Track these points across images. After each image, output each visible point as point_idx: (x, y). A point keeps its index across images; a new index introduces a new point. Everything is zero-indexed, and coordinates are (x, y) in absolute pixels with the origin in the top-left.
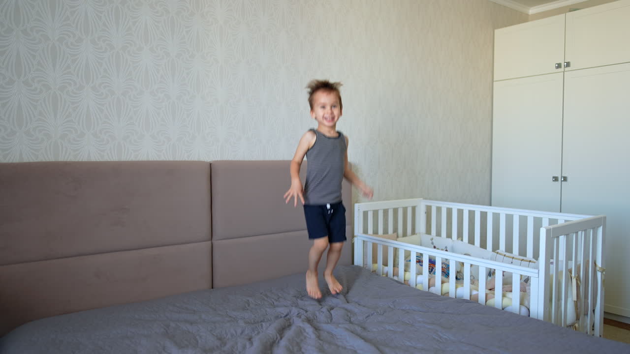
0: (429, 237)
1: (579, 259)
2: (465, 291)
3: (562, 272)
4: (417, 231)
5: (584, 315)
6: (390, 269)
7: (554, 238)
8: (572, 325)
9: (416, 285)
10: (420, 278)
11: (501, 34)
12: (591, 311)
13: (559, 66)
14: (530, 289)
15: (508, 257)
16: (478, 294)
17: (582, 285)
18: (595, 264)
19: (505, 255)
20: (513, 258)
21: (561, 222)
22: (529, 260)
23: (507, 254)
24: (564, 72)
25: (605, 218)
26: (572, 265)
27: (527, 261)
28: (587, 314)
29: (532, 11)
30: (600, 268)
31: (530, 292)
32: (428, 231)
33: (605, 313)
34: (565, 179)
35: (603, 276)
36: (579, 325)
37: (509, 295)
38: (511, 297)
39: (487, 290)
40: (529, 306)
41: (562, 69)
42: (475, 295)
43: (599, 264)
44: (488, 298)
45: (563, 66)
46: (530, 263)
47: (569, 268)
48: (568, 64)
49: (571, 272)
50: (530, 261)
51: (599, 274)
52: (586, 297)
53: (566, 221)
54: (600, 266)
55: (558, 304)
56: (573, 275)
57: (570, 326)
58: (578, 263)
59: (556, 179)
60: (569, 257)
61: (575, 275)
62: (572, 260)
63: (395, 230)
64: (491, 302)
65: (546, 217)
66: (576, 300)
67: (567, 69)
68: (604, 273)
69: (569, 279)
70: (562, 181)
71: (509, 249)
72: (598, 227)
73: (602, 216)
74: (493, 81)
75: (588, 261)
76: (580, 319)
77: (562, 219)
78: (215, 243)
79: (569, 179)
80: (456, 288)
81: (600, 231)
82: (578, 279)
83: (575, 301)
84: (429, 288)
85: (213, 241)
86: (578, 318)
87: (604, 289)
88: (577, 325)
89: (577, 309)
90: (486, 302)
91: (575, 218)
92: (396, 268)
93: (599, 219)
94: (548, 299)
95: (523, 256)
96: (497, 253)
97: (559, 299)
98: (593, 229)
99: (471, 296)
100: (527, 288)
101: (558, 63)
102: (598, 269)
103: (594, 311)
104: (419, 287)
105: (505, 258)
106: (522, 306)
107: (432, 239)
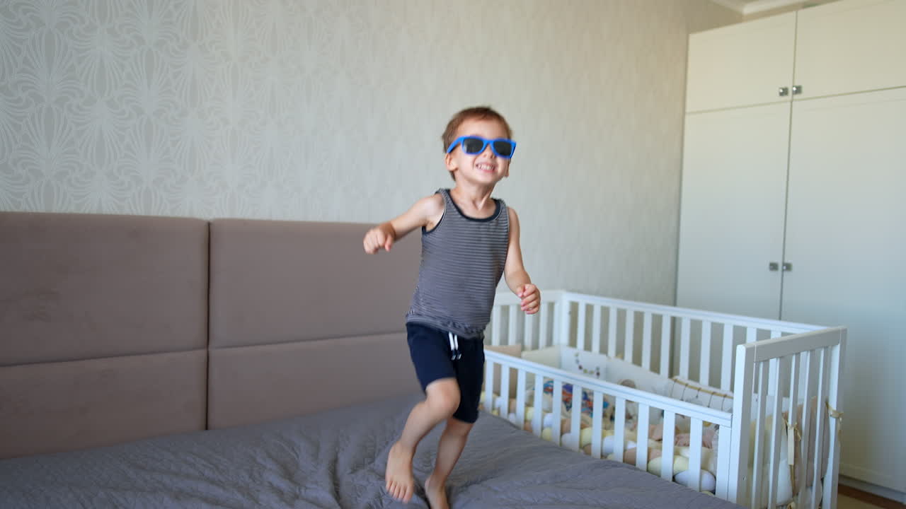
0: (572, 351)
1: (799, 396)
2: (616, 442)
3: (771, 416)
4: (555, 341)
5: (807, 487)
6: (503, 401)
7: (760, 362)
8: (786, 504)
9: (542, 429)
10: (548, 418)
11: (697, 41)
12: (817, 481)
13: (785, 92)
14: (717, 445)
15: (692, 387)
16: (635, 449)
17: (805, 438)
18: (826, 404)
19: (687, 385)
20: (699, 390)
21: (776, 336)
22: (724, 393)
23: (691, 383)
24: (791, 102)
25: (845, 331)
26: (789, 405)
27: (720, 395)
28: (812, 486)
29: (748, 9)
30: (834, 411)
31: (717, 450)
32: (573, 342)
33: (841, 476)
34: (788, 267)
35: (839, 424)
36: (797, 504)
37: (684, 451)
38: (687, 455)
39: (652, 441)
40: (716, 472)
41: (788, 98)
42: (630, 450)
43: (833, 405)
44: (652, 456)
45: (790, 93)
46: (726, 399)
47: (784, 410)
48: (799, 90)
49: (786, 418)
50: (725, 396)
51: (833, 422)
52: (810, 458)
53: (783, 334)
54: (835, 409)
55: (763, 471)
56: (790, 423)
57: (782, 506)
58: (799, 403)
59: (774, 267)
60: (784, 392)
61: (792, 425)
62: (789, 397)
63: (521, 339)
64: (655, 463)
65: (753, 325)
66: (793, 464)
67: (797, 97)
68: (841, 419)
69: (782, 429)
70: (783, 270)
71: (694, 375)
72: (834, 345)
73: (840, 328)
74: (684, 113)
75: (816, 400)
76: (800, 493)
77: (778, 330)
78: (214, 352)
79: (794, 267)
80: (603, 436)
81: (837, 351)
82: (798, 429)
83: (791, 466)
84: (562, 434)
85: (210, 350)
86: (795, 493)
87: (840, 446)
88: (793, 505)
89: (795, 478)
90: (648, 462)
91: (799, 329)
92: (513, 401)
93: (837, 332)
94: (746, 461)
95: (714, 386)
96: (676, 381)
97: (764, 461)
98: (826, 348)
99: (625, 450)
100: (713, 442)
101: (783, 87)
102: (831, 413)
103: (822, 480)
104: (547, 432)
105: (687, 388)
106: (703, 471)
107: (577, 355)
